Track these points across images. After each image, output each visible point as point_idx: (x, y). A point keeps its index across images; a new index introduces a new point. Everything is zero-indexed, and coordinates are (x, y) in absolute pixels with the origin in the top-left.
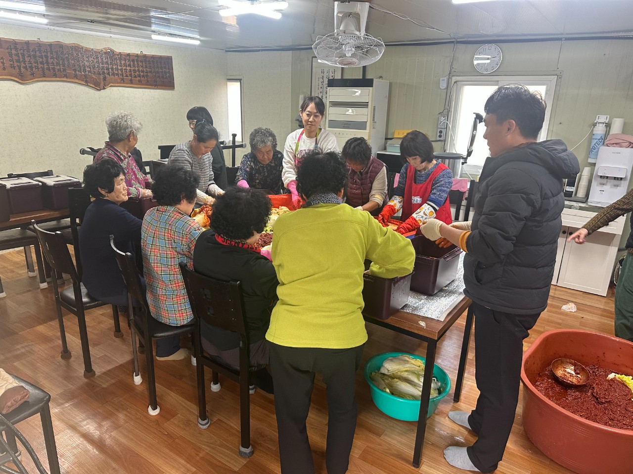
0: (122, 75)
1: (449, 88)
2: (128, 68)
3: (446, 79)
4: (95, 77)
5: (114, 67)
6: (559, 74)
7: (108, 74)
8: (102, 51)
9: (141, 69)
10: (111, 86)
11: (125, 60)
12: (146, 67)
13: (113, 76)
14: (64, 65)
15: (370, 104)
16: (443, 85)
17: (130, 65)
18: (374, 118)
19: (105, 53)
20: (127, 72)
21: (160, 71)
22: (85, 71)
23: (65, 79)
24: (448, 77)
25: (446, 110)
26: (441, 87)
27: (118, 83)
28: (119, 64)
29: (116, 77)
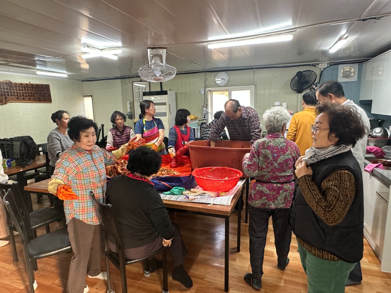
0: (18, 96)
1: (206, 94)
2: (21, 92)
3: (203, 89)
5: (12, 91)
6: (255, 84)
7: (8, 95)
8: (3, 82)
9: (30, 92)
10: (10, 102)
11: (19, 87)
12: (33, 91)
13: (11, 97)
15: (167, 103)
16: (203, 92)
17: (22, 90)
18: (170, 110)
19: (6, 83)
20: (20, 94)
21: (42, 92)
24: (204, 88)
25: (206, 105)
26: (202, 94)
27: (15, 100)
28: (15, 89)
29: (13, 96)
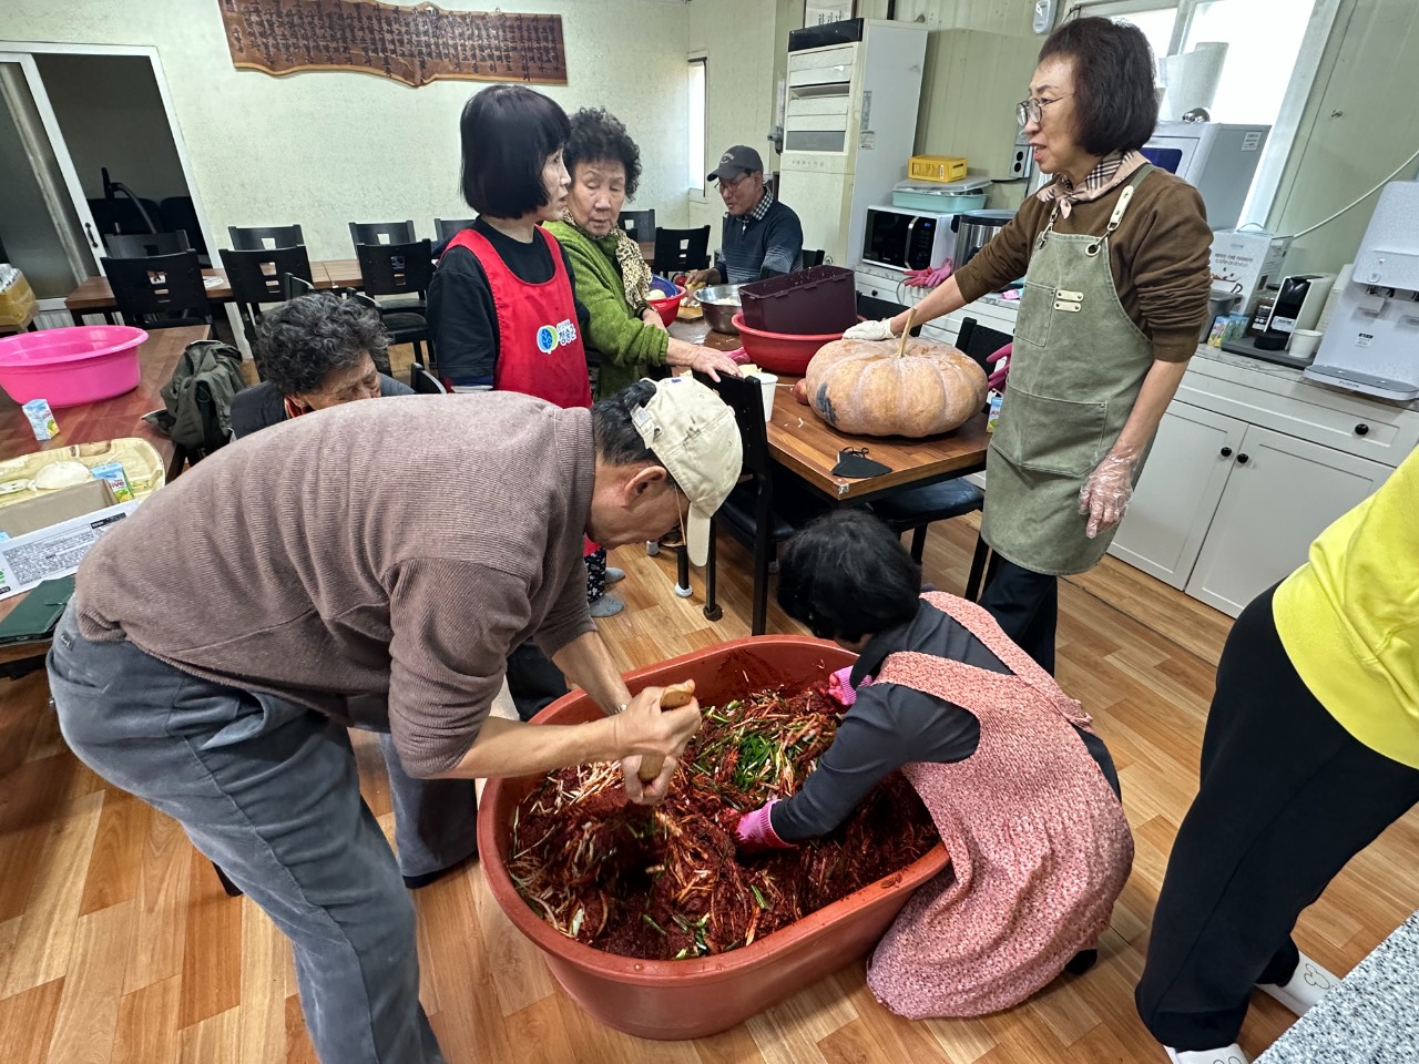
0: (457, 56)
2: (469, 43)
4: (402, 61)
5: (441, 41)
7: (430, 55)
8: (415, 9)
9: (494, 42)
10: (436, 79)
11: (462, 26)
12: (506, 40)
13: (438, 60)
14: (345, 42)
15: (853, 87)
16: (1041, 21)
17: (471, 37)
18: (865, 121)
19: (423, 14)
20: (465, 50)
21: (535, 45)
22: (384, 50)
23: (349, 67)
26: (1036, 29)
27: (447, 73)
29: (445, 60)
